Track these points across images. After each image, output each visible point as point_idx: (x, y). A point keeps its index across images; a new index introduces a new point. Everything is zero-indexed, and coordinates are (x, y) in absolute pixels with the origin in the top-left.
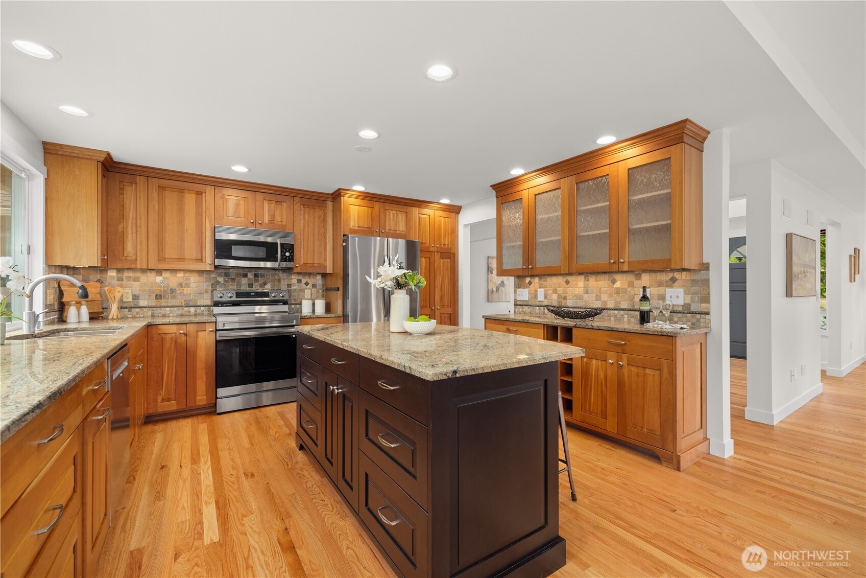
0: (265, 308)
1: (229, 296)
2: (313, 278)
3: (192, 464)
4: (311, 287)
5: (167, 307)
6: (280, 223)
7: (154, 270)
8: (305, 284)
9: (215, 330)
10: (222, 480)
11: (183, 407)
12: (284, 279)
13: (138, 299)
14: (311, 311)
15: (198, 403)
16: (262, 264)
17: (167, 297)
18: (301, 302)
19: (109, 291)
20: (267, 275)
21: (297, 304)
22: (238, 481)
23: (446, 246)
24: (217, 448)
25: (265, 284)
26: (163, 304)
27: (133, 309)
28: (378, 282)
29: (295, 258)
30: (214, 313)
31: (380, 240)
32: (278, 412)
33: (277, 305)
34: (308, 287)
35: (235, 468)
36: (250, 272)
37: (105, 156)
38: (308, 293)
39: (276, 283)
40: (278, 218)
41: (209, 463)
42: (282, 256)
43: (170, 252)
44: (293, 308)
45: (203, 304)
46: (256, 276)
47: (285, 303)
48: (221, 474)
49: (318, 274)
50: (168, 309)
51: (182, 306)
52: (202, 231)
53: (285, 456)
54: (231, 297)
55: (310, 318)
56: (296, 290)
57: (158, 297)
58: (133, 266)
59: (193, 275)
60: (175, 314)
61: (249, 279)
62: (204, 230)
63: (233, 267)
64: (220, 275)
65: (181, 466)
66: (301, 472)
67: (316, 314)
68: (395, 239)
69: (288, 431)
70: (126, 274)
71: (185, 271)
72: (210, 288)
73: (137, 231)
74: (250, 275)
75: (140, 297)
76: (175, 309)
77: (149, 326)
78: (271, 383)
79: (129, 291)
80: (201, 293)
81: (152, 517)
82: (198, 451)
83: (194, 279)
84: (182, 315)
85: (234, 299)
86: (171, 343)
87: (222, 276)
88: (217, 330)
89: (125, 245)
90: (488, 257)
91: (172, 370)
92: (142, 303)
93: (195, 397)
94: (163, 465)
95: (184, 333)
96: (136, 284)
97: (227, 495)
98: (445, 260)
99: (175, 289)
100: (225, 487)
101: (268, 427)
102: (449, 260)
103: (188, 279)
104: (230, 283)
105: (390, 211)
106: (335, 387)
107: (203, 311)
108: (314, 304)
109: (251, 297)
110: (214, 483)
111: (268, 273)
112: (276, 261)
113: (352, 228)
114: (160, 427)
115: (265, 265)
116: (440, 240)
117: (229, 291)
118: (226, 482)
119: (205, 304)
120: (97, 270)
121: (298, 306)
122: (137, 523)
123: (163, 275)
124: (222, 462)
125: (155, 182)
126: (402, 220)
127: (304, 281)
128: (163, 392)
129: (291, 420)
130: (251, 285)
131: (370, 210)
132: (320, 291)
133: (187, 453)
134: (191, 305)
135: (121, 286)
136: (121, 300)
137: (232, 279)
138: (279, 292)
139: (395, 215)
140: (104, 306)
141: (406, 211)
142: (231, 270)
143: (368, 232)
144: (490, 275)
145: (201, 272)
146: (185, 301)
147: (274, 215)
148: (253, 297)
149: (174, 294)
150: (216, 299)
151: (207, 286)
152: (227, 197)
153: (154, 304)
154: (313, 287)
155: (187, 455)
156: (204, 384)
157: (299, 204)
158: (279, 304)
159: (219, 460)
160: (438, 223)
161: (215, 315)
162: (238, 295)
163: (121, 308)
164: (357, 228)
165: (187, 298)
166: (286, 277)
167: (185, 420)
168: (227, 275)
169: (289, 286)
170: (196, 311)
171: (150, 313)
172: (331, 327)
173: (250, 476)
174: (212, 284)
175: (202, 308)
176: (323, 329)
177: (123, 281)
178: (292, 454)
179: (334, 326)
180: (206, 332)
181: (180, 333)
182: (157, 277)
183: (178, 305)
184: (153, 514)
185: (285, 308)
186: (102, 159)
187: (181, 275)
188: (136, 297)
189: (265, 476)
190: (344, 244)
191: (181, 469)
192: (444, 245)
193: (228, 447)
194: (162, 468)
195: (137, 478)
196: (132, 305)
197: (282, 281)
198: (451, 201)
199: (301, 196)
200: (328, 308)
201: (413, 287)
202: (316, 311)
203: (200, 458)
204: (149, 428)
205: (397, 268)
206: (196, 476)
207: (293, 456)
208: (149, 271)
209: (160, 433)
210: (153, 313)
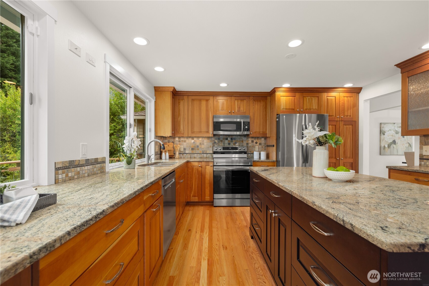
0: (237, 156)
1: (220, 149)
2: (260, 140)
3: (201, 232)
4: (259, 145)
5: (196, 154)
6: (243, 111)
7: (191, 137)
8: (255, 143)
9: (213, 165)
10: (212, 247)
11: (200, 201)
12: (245, 141)
13: (186, 150)
14: (259, 158)
15: (206, 200)
16: (235, 133)
17: (196, 149)
18: (253, 152)
19: (176, 146)
20: (236, 138)
21: (251, 154)
22: (219, 250)
23: (349, 117)
24: (212, 226)
25: (236, 143)
26: (194, 152)
27: (184, 154)
28: (304, 141)
29: (250, 129)
30: (214, 157)
31: (299, 116)
32: (241, 211)
33: (242, 154)
34: (257, 144)
35: (219, 240)
36: (229, 137)
37: (173, 89)
38: (257, 148)
39: (241, 142)
40: (242, 109)
41: (208, 233)
42: (243, 128)
43: (196, 129)
44: (249, 156)
45: (209, 153)
46: (232, 139)
47: (245, 153)
48: (212, 242)
49: (262, 137)
50: (196, 155)
51: (201, 154)
52: (208, 118)
53: (244, 241)
54: (220, 150)
55: (258, 162)
56: (251, 146)
57: (192, 149)
58: (183, 136)
59: (205, 139)
60: (199, 157)
61: (229, 141)
62: (209, 118)
63: (221, 135)
64: (216, 139)
65: (196, 232)
66: (252, 255)
67: (261, 160)
68: (309, 114)
69: (245, 224)
70: (182, 139)
71: (202, 137)
72: (212, 145)
73: (184, 120)
74: (229, 139)
75: (186, 149)
76: (199, 154)
77: (188, 162)
78: (239, 195)
79: (182, 146)
80: (208, 148)
81: (181, 259)
82: (204, 225)
83: (206, 141)
84: (201, 158)
85: (222, 150)
86: (196, 170)
87: (217, 139)
88: (214, 166)
89: (180, 127)
90: (381, 124)
91: (196, 183)
92: (187, 152)
93: (205, 197)
94: (189, 229)
95: (200, 166)
96: (185, 143)
97: (213, 257)
98: (347, 126)
99: (198, 146)
100: (213, 251)
101: (236, 219)
102: (351, 126)
103: (203, 141)
104: (220, 143)
105: (306, 97)
106: (273, 211)
107: (209, 156)
108: (260, 154)
109: (229, 150)
110: (208, 247)
111: (237, 138)
112: (241, 131)
113: (282, 110)
114: (191, 208)
115: (236, 133)
116: (344, 113)
117: (220, 147)
118: (214, 248)
119: (210, 153)
120: (172, 138)
121: (252, 155)
122: (175, 260)
123: (194, 140)
124: (213, 235)
125: (191, 98)
126: (315, 102)
127: (255, 141)
128: (193, 193)
129: (247, 217)
130: (229, 144)
131: (293, 98)
132: (264, 147)
133: (200, 225)
134: (204, 153)
135: (180, 144)
136: (180, 151)
137: (221, 141)
138: (243, 147)
139: (310, 99)
140: (174, 153)
141: (317, 96)
142: (221, 136)
143: (292, 111)
144: (382, 136)
145: (209, 138)
146: (202, 151)
147: (240, 107)
148: (230, 150)
149: (198, 148)
150: (214, 150)
151: (211, 144)
152: (219, 101)
153: (191, 152)
154: (260, 145)
155: (199, 226)
156: (209, 191)
157: (252, 100)
158: (242, 153)
159: (212, 233)
160: (343, 101)
161: (213, 158)
162: (224, 148)
163: (180, 154)
164: (285, 110)
165: (203, 150)
166: (246, 140)
167: (201, 207)
168: (219, 139)
169: (247, 144)
170: (206, 156)
171: (189, 156)
172: (270, 169)
173: (225, 248)
174: (213, 143)
175: (209, 155)
176: (265, 170)
177: (180, 142)
178: (247, 240)
179: (271, 168)
180: (210, 166)
181: (199, 166)
182: (192, 140)
183: (199, 153)
184: (182, 256)
185: (245, 156)
186: (172, 90)
187: (200, 139)
188: (185, 149)
189: (232, 251)
190: (277, 120)
191: (196, 233)
192: (347, 116)
193: (217, 226)
194: (189, 231)
195: (179, 233)
196: (183, 153)
197: (244, 142)
198: (354, 84)
199: (253, 95)
200: (268, 156)
201: (333, 145)
202: (261, 158)
203: (204, 230)
204: (187, 208)
205: (319, 131)
206: (201, 239)
207: (247, 241)
208: (189, 138)
209: (191, 211)
210: (191, 156)
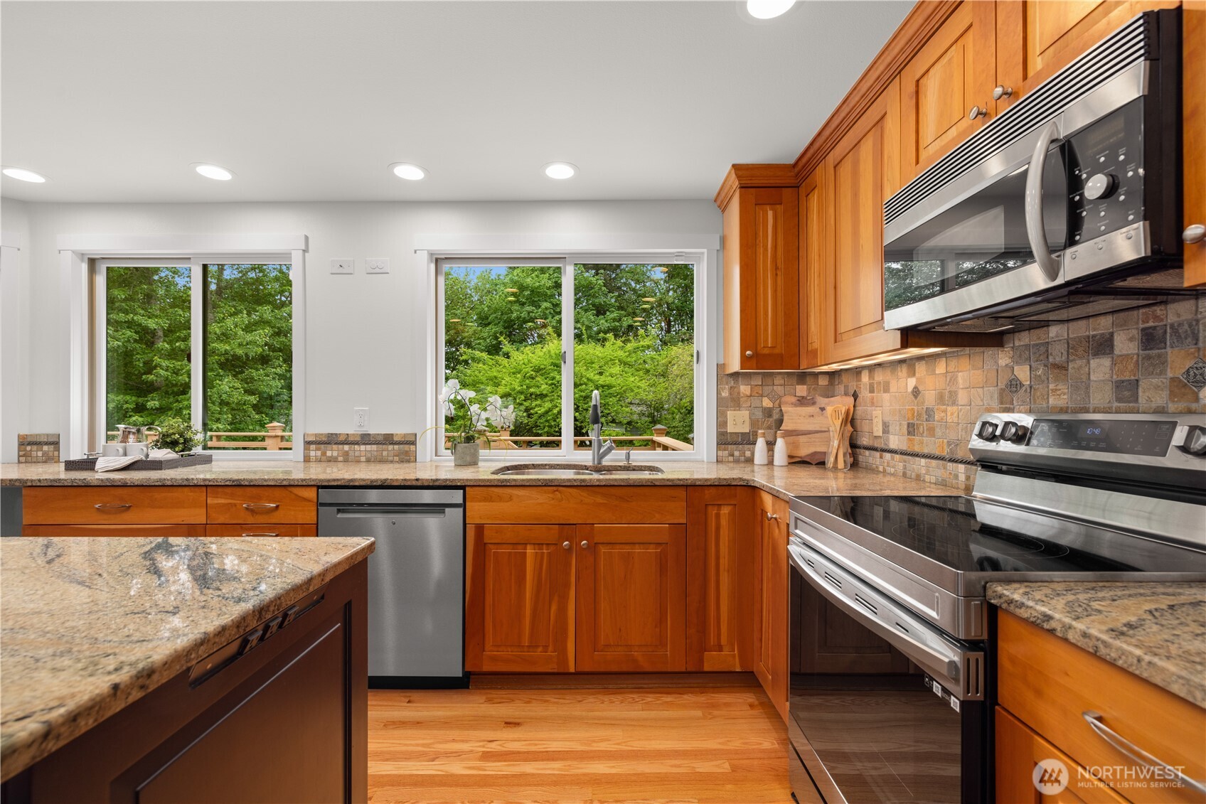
5: (923, 456)
13: (889, 432)
17: (922, 427)
26: (917, 449)
46: (1149, 339)
50: (923, 461)
51: (945, 459)
57: (912, 429)
59: (963, 366)
60: (933, 480)
64: (1023, 356)
70: (878, 376)
72: (996, 406)
74: (1125, 342)
75: (891, 427)
76: (934, 462)
79: (879, 412)
87: (1026, 360)
92: (893, 441)
96: (886, 398)
99: (933, 410)
103: (953, 380)
125: (831, 163)
130: (1125, 390)
134: (958, 457)
135: (873, 403)
136: (871, 435)
146: (949, 444)
149: (931, 423)
153: (905, 447)
165: (953, 437)
171: (901, 467)
174: (1002, 391)
177: (874, 392)
182: (909, 379)
183: (937, 453)
186: (739, 183)
188: (886, 428)
196: (883, 445)
210: (905, 467)
